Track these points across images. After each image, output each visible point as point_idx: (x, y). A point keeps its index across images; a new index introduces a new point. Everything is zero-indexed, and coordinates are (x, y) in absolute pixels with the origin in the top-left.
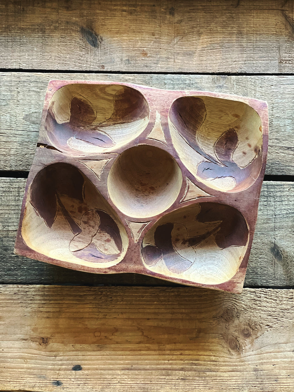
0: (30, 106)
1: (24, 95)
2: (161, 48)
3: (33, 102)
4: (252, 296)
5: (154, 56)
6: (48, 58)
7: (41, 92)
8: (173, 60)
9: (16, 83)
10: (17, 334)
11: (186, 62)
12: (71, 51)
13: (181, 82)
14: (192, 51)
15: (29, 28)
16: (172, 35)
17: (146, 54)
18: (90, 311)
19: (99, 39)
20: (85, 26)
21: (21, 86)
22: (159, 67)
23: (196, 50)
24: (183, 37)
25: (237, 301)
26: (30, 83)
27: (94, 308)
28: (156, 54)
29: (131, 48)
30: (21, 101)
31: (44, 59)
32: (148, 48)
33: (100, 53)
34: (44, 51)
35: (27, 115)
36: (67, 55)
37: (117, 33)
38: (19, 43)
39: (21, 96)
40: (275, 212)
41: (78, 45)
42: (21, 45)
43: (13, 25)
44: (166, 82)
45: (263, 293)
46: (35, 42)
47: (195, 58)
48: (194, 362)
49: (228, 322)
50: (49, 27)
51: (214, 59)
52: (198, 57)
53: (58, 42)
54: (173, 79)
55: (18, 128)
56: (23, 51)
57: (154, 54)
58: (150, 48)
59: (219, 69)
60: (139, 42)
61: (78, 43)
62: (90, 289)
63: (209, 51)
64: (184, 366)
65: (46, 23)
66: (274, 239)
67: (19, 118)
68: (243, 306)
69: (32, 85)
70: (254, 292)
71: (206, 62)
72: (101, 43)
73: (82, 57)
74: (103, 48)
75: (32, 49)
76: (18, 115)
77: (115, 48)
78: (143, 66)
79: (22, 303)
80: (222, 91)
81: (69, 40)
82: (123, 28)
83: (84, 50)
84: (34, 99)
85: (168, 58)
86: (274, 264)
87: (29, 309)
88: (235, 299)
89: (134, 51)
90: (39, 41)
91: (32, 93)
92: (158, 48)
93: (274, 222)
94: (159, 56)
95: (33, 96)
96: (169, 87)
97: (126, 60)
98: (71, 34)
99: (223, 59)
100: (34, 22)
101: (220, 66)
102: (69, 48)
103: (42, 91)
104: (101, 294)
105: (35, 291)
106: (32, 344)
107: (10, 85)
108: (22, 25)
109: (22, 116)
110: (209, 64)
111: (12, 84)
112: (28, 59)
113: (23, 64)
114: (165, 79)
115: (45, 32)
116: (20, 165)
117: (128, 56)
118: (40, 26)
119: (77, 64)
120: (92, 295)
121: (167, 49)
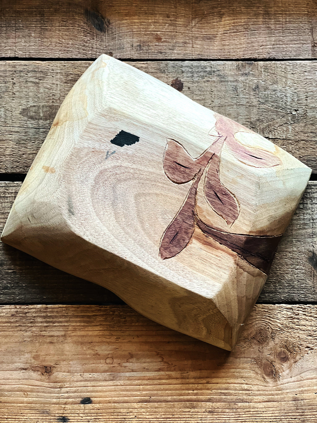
0: (27, 98)
1: (20, 87)
2: (176, 32)
3: (31, 94)
4: (289, 313)
5: (170, 40)
6: (48, 45)
7: (40, 83)
8: (191, 45)
9: (11, 73)
10: (16, 362)
11: (205, 47)
12: (74, 36)
13: (200, 70)
14: (213, 35)
15: (25, 11)
16: (190, 17)
17: (160, 39)
18: (101, 334)
19: (106, 22)
20: (89, 8)
21: (17, 76)
22: (175, 53)
23: (217, 33)
24: (202, 19)
25: (271, 319)
26: (28, 73)
27: (105, 330)
28: (172, 39)
29: (143, 32)
30: (16, 93)
31: (44, 46)
32: (162, 32)
33: (107, 38)
34: (43, 36)
35: (24, 109)
36: (70, 41)
37: (126, 15)
38: (14, 28)
39: (17, 88)
40: (313, 216)
41: (82, 29)
42: (17, 31)
43: (7, 8)
44: (183, 69)
45: (301, 309)
46: (32, 27)
47: (216, 43)
48: (223, 391)
49: (262, 344)
50: (48, 10)
51: (237, 43)
52: (219, 41)
53: (59, 26)
54: (191, 67)
55: (14, 124)
56: (19, 37)
57: (169, 39)
58: (165, 32)
59: (244, 54)
60: (151, 25)
61: (82, 27)
62: (99, 309)
63: (232, 34)
64: (211, 397)
65: (44, 5)
66: (312, 247)
67: (15, 113)
68: (279, 325)
69: (30, 75)
70: (291, 309)
71: (229, 46)
72: (108, 26)
73: (86, 42)
74: (111, 32)
75: (29, 34)
76: (14, 109)
77: (125, 32)
78: (157, 53)
79: (21, 326)
80: (248, 79)
81: (71, 24)
82: (133, 9)
83: (88, 35)
84: (33, 91)
85: (185, 43)
86: (313, 275)
87: (28, 333)
88: (269, 317)
89: (146, 35)
90: (37, 25)
91: (30, 84)
92: (173, 32)
93: (312, 227)
94: (175, 41)
95: (31, 88)
96: (187, 76)
97: (138, 46)
98: (74, 17)
99: (248, 43)
100: (31, 5)
101: (245, 51)
102: (72, 33)
103: (41, 81)
104: (113, 314)
105: (36, 312)
106: (33, 373)
107: (4, 75)
108: (17, 7)
109: (18, 111)
110: (233, 49)
111: (7, 75)
112: (25, 46)
113: (19, 52)
114: (182, 67)
115: (44, 15)
116: (17, 166)
117: (139, 41)
118: (38, 9)
119: (81, 51)
120: (102, 315)
121: (184, 33)
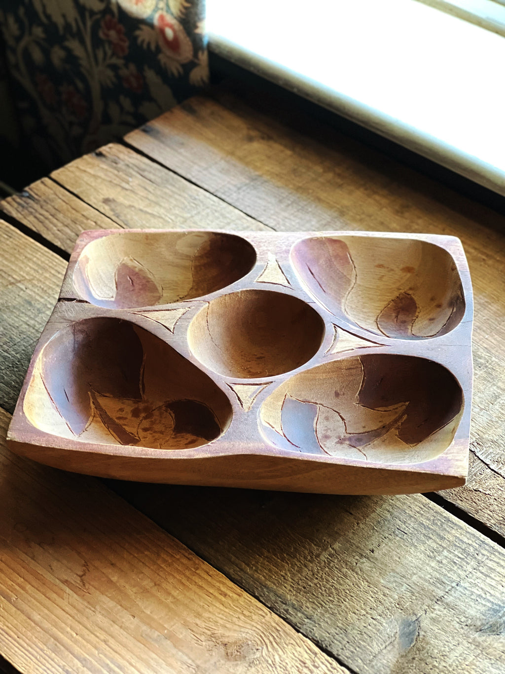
4: (306, 656)
25: (274, 643)
40: (461, 582)
45: (329, 665)
48: (112, 666)
49: (229, 660)
64: (91, 659)
66: (424, 612)
68: (277, 657)
70: (316, 654)
86: (388, 642)
88: (274, 638)
93: (447, 591)
